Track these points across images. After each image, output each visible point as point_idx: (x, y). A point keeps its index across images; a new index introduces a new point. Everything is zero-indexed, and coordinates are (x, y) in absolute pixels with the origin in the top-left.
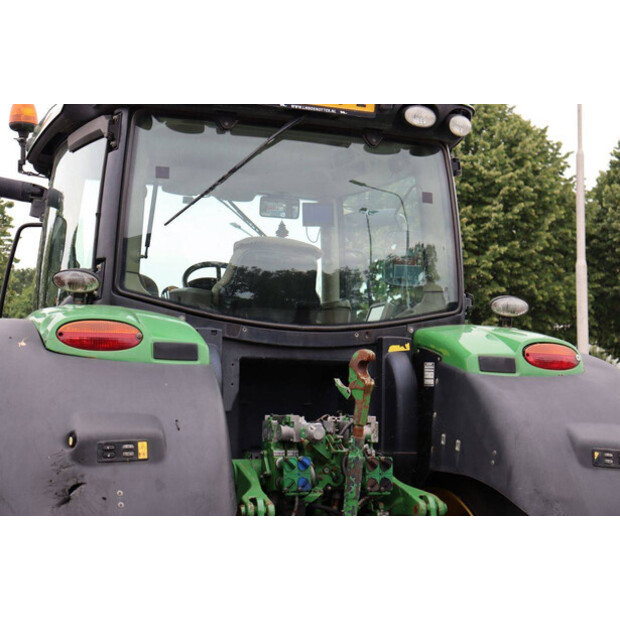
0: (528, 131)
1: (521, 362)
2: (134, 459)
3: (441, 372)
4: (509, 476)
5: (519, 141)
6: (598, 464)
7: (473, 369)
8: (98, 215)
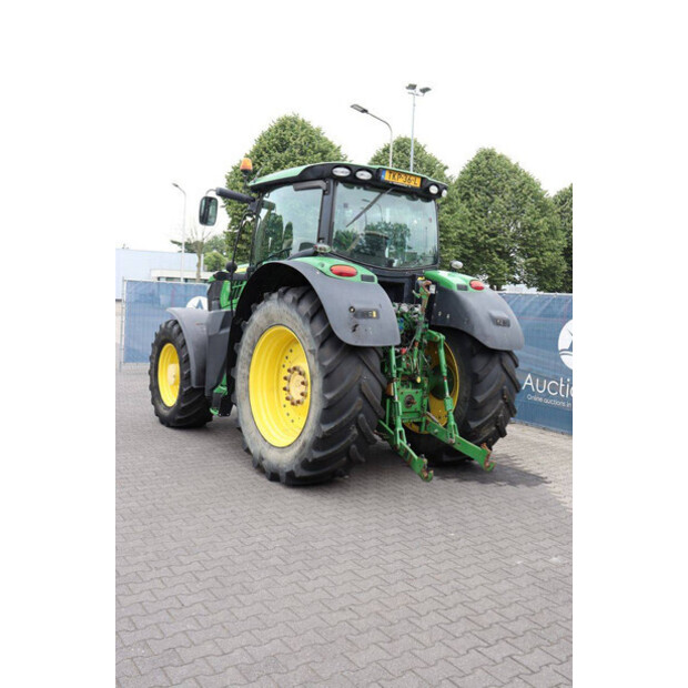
0: (332, 147)
1: (469, 287)
2: (372, 317)
3: (438, 288)
4: (473, 328)
5: (328, 152)
6: (498, 324)
7: (455, 289)
8: (320, 221)
